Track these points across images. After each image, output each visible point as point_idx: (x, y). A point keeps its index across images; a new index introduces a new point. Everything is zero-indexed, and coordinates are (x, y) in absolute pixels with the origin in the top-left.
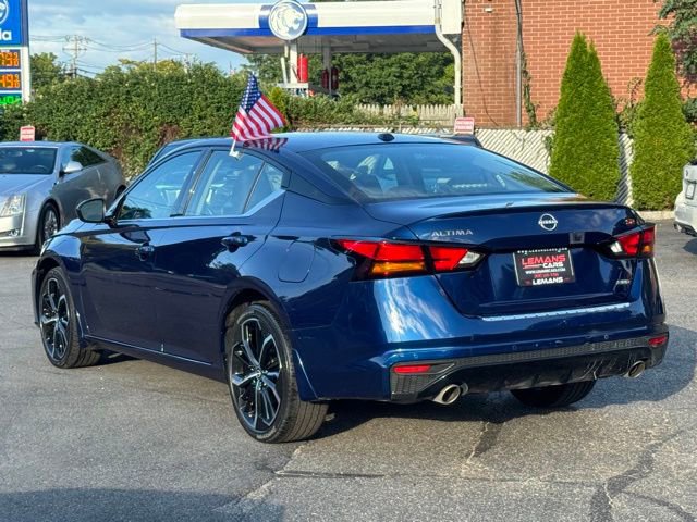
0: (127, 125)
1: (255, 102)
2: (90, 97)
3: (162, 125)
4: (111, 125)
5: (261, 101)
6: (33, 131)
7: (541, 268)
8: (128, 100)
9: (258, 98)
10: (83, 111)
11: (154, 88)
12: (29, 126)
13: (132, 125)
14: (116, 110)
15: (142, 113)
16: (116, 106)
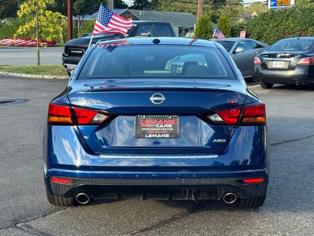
0: (285, 30)
1: (110, 18)
2: (271, 18)
3: (300, 31)
4: (278, 31)
5: (113, 17)
6: (245, 34)
7: (155, 127)
8: (287, 19)
9: (112, 15)
10: (267, 25)
11: (299, 13)
12: (244, 31)
13: (287, 31)
14: (281, 24)
15: (292, 25)
16: (281, 22)
